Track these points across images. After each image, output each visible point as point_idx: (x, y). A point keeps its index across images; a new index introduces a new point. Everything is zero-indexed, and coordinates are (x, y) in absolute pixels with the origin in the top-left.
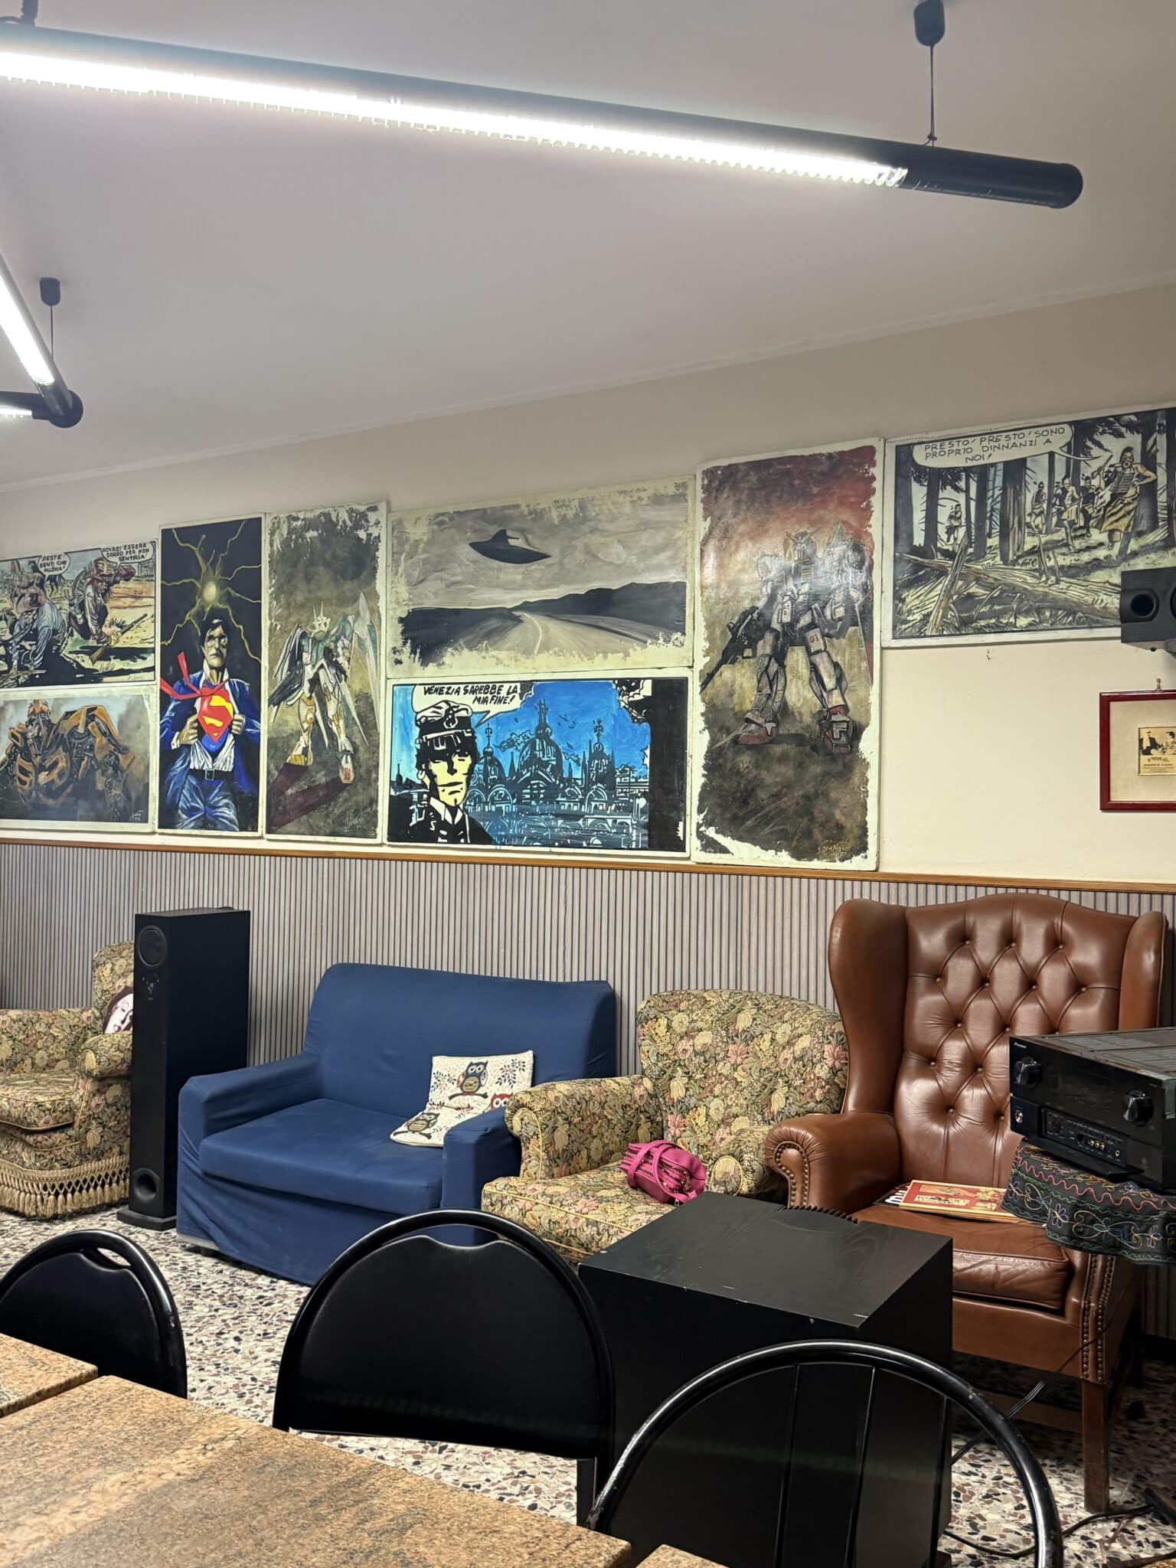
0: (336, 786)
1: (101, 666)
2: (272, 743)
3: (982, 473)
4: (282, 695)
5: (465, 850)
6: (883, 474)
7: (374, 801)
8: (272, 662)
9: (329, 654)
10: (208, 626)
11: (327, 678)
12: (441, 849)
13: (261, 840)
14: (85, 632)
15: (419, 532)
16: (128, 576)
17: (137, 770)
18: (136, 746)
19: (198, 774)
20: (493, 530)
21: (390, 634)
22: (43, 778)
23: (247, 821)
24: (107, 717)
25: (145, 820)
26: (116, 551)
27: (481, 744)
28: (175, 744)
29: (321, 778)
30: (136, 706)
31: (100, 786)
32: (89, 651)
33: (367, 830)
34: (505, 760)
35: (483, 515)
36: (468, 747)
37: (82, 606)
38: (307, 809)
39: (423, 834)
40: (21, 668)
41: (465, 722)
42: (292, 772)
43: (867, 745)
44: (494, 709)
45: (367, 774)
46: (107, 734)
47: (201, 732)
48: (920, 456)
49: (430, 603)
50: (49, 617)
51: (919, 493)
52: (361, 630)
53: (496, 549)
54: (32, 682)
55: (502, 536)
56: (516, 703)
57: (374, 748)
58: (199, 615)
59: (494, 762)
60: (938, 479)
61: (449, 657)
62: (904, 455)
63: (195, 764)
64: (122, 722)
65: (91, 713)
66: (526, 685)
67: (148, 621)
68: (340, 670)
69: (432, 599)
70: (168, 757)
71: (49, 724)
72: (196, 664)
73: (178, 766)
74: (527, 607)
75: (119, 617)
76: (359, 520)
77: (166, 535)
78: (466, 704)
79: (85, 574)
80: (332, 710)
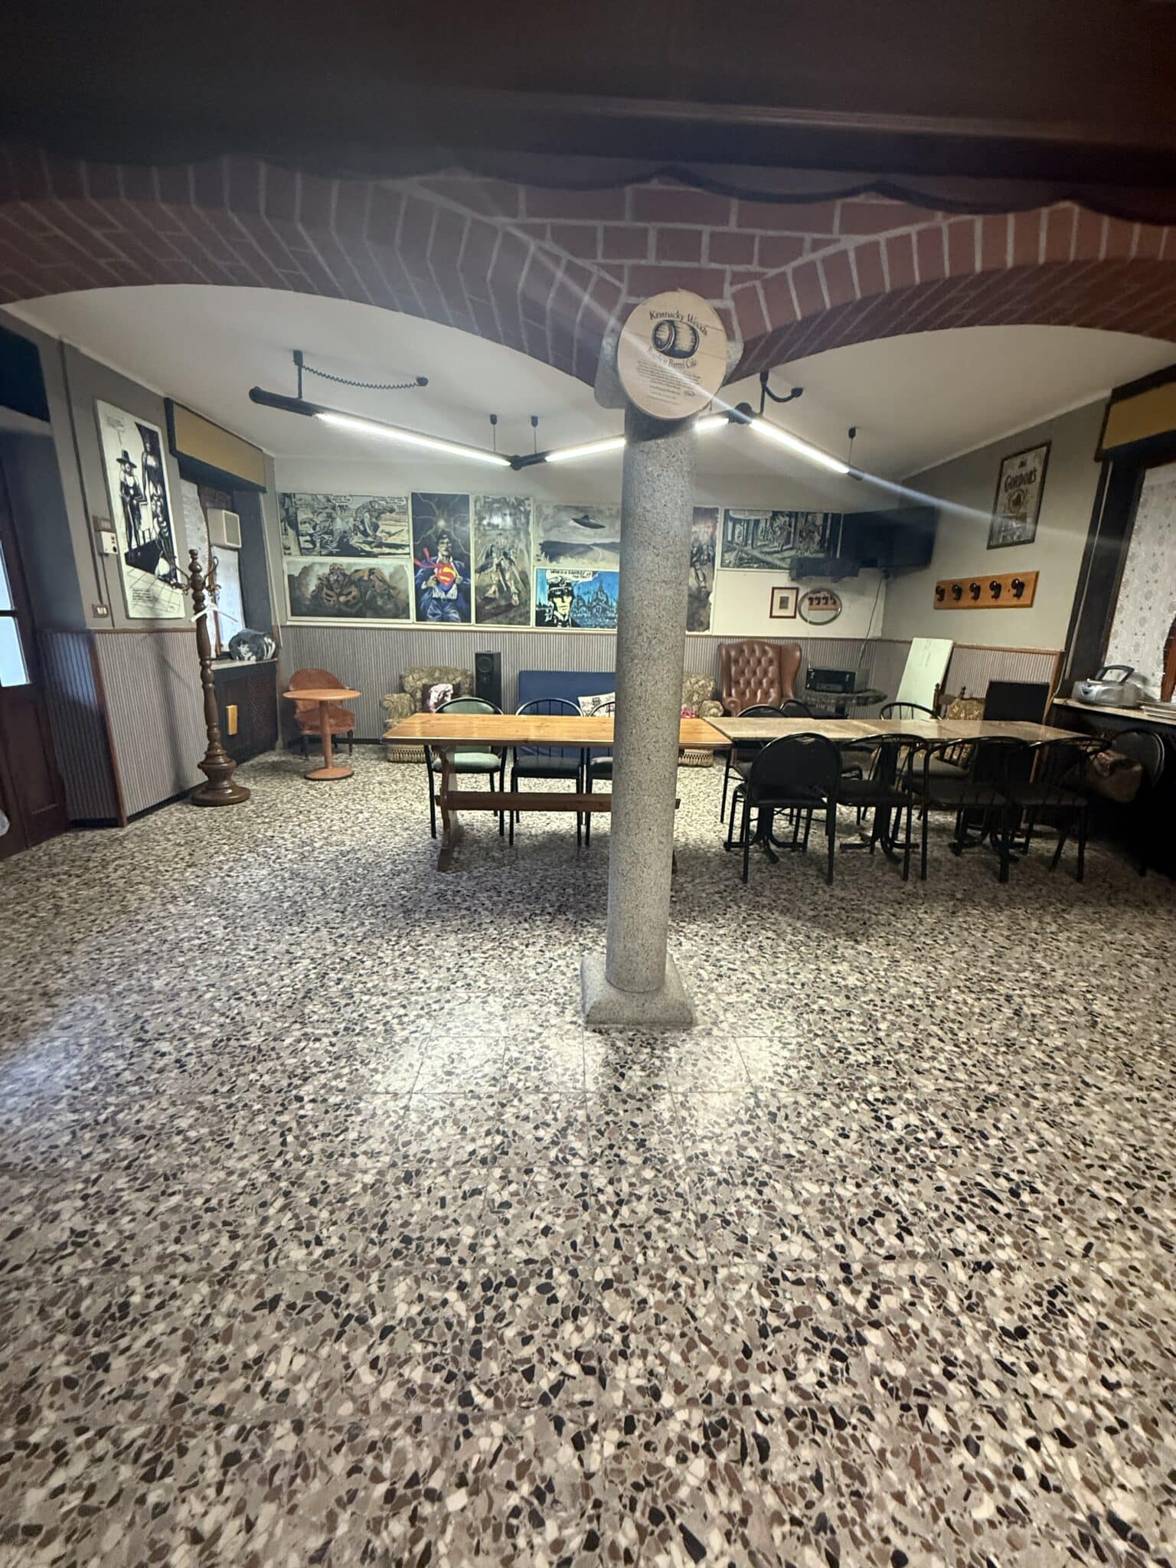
0: (510, 606)
1: (376, 550)
2: (476, 588)
3: (748, 521)
4: (481, 570)
5: (569, 629)
6: (721, 517)
7: (528, 612)
8: (476, 556)
9: (505, 554)
10: (440, 537)
11: (505, 564)
12: (559, 629)
13: (473, 626)
14: (365, 533)
15: (549, 511)
16: (392, 511)
17: (402, 596)
18: (401, 587)
19: (439, 600)
20: (581, 515)
21: (535, 549)
22: (342, 599)
23: (466, 618)
24: (382, 574)
25: (408, 618)
26: (383, 499)
27: (576, 592)
28: (424, 587)
29: (503, 603)
30: (400, 569)
31: (380, 603)
32: (370, 543)
33: (526, 622)
34: (586, 598)
35: (579, 509)
36: (570, 593)
37: (362, 522)
38: (497, 615)
39: (551, 624)
40: (322, 547)
41: (569, 584)
42: (488, 600)
43: (711, 598)
44: (581, 580)
45: (525, 603)
46: (383, 581)
47: (438, 583)
48: (731, 513)
49: (553, 539)
50: (339, 525)
51: (730, 524)
52: (522, 546)
53: (584, 522)
54: (331, 554)
55: (586, 517)
56: (591, 578)
57: (528, 592)
58: (435, 533)
59: (580, 598)
60: (736, 521)
61: (562, 559)
62: (727, 511)
63: (435, 595)
64: (391, 576)
65: (371, 571)
66: (594, 573)
67: (404, 533)
68: (511, 562)
69: (554, 536)
70: (419, 592)
71: (344, 575)
72: (433, 553)
73: (426, 596)
74: (595, 545)
75: (387, 529)
76: (521, 503)
77: (413, 494)
78: (570, 578)
79: (364, 507)
80: (507, 576)
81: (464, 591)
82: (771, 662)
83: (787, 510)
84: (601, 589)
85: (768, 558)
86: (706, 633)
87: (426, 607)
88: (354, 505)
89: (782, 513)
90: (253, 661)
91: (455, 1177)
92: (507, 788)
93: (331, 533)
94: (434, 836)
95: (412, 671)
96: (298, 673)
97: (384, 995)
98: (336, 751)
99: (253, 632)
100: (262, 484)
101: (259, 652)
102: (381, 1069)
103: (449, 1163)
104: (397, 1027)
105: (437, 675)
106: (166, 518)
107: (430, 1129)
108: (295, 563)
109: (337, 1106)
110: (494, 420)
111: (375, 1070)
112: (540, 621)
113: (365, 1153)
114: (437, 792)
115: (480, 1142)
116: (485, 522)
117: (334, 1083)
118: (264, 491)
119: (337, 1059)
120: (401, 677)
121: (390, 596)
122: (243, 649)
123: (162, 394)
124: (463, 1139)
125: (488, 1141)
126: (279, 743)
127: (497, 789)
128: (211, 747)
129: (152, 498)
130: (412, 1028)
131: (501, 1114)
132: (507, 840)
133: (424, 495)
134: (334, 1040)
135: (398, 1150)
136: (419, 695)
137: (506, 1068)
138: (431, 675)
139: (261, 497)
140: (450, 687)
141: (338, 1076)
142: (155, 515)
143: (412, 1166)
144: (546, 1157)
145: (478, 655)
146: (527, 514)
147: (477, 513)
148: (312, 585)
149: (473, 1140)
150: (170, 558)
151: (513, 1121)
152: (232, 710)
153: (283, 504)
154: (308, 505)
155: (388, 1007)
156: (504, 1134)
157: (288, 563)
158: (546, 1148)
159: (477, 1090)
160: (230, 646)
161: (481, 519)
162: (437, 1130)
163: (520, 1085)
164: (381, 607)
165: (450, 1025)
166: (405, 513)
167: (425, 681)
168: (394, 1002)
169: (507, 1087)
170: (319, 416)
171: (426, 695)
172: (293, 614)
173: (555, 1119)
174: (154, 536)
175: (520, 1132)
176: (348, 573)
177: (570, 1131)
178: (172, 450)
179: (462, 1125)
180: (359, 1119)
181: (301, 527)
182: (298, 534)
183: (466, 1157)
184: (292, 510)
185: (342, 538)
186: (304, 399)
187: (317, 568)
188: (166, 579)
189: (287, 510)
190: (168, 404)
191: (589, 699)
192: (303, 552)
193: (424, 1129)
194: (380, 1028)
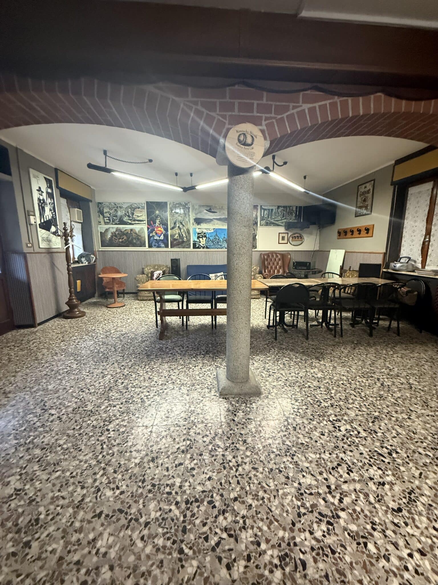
0: (183, 242)
1: (133, 222)
2: (171, 235)
3: (269, 210)
4: (172, 228)
6: (259, 208)
7: (190, 244)
8: (170, 224)
9: (181, 223)
10: (157, 217)
11: (181, 226)
12: (202, 249)
14: (129, 216)
15: (197, 207)
16: (139, 208)
17: (143, 239)
18: (143, 235)
19: (156, 240)
20: (209, 208)
21: (192, 221)
22: (120, 240)
23: (167, 246)
24: (135, 231)
25: (145, 246)
26: (135, 204)
27: (207, 236)
28: (151, 235)
29: (181, 240)
30: (142, 229)
31: (135, 241)
32: (131, 220)
33: (189, 247)
34: (211, 238)
35: (207, 206)
36: (205, 236)
37: (128, 212)
38: (178, 245)
39: (198, 248)
40: (113, 221)
41: (205, 233)
43: (257, 237)
44: (209, 232)
45: (189, 240)
46: (136, 233)
47: (156, 234)
48: (263, 207)
49: (199, 217)
50: (119, 213)
51: (263, 211)
52: (187, 220)
53: (210, 211)
54: (116, 224)
55: (211, 209)
56: (213, 231)
57: (190, 237)
60: (265, 210)
61: (202, 224)
62: (261, 206)
63: (155, 238)
64: (139, 232)
65: (131, 230)
66: (214, 229)
67: (144, 216)
68: (183, 225)
69: (199, 216)
70: (149, 237)
71: (121, 231)
72: (155, 223)
73: (152, 238)
74: (214, 219)
75: (137, 214)
76: (186, 204)
77: (147, 202)
78: (205, 231)
79: (128, 207)
80: (182, 231)
81: (166, 236)
82: (279, 260)
83: (282, 205)
84: (216, 235)
85: (277, 223)
86: (256, 250)
87: (152, 243)
88: (125, 206)
89: (281, 206)
90: (87, 264)
91: (172, 459)
92: (185, 308)
93: (116, 216)
94: (157, 327)
95: (147, 266)
96: (104, 268)
97: (140, 388)
98: (118, 297)
99: (87, 253)
100: (90, 199)
101: (89, 261)
102: (140, 416)
103: (169, 453)
104: (146, 400)
105: (156, 267)
106: (55, 211)
107: (161, 440)
108: (102, 227)
109: (123, 432)
110: (176, 174)
111: (138, 417)
112: (195, 247)
113: (135, 451)
114: (158, 310)
115: (181, 444)
116: (173, 211)
117: (122, 423)
118: (91, 201)
119: (123, 413)
120: (143, 269)
121: (138, 239)
122: (83, 259)
123: (54, 166)
124: (174, 443)
125: (184, 443)
126: (96, 295)
127: (181, 308)
128: (71, 296)
129: (49, 204)
130: (152, 400)
131: (189, 433)
132: (185, 327)
133: (150, 202)
134: (121, 406)
135: (148, 449)
136: (150, 275)
137: (189, 414)
138: (154, 267)
139: (90, 203)
140: (161, 272)
141: (123, 420)
142: (50, 210)
143: (154, 455)
144: (208, 449)
145: (172, 260)
146: (189, 208)
147: (170, 208)
148: (109, 236)
149: (178, 443)
150: (56, 225)
151: (194, 435)
152: (79, 282)
153: (98, 206)
154: (108, 206)
155: (142, 392)
156: (190, 440)
157: (100, 228)
158: (207, 445)
159: (179, 423)
160: (78, 258)
161: (172, 211)
162: (164, 440)
163: (196, 421)
164: (135, 243)
165: (167, 398)
166: (144, 208)
167: (152, 270)
168: (144, 390)
169: (191, 421)
170: (113, 173)
171: (152, 275)
172: (102, 246)
173: (210, 433)
174: (50, 218)
175: (197, 439)
176: (123, 231)
177: (216, 438)
178: (57, 187)
179: (174, 437)
180: (132, 437)
181: (105, 215)
182: (104, 217)
183: (176, 450)
184: (101, 208)
185: (120, 218)
186: (107, 167)
187: (111, 229)
188: (55, 233)
189: (100, 208)
190: (56, 170)
191: (214, 275)
192: (106, 223)
193: (158, 440)
194: (139, 400)
